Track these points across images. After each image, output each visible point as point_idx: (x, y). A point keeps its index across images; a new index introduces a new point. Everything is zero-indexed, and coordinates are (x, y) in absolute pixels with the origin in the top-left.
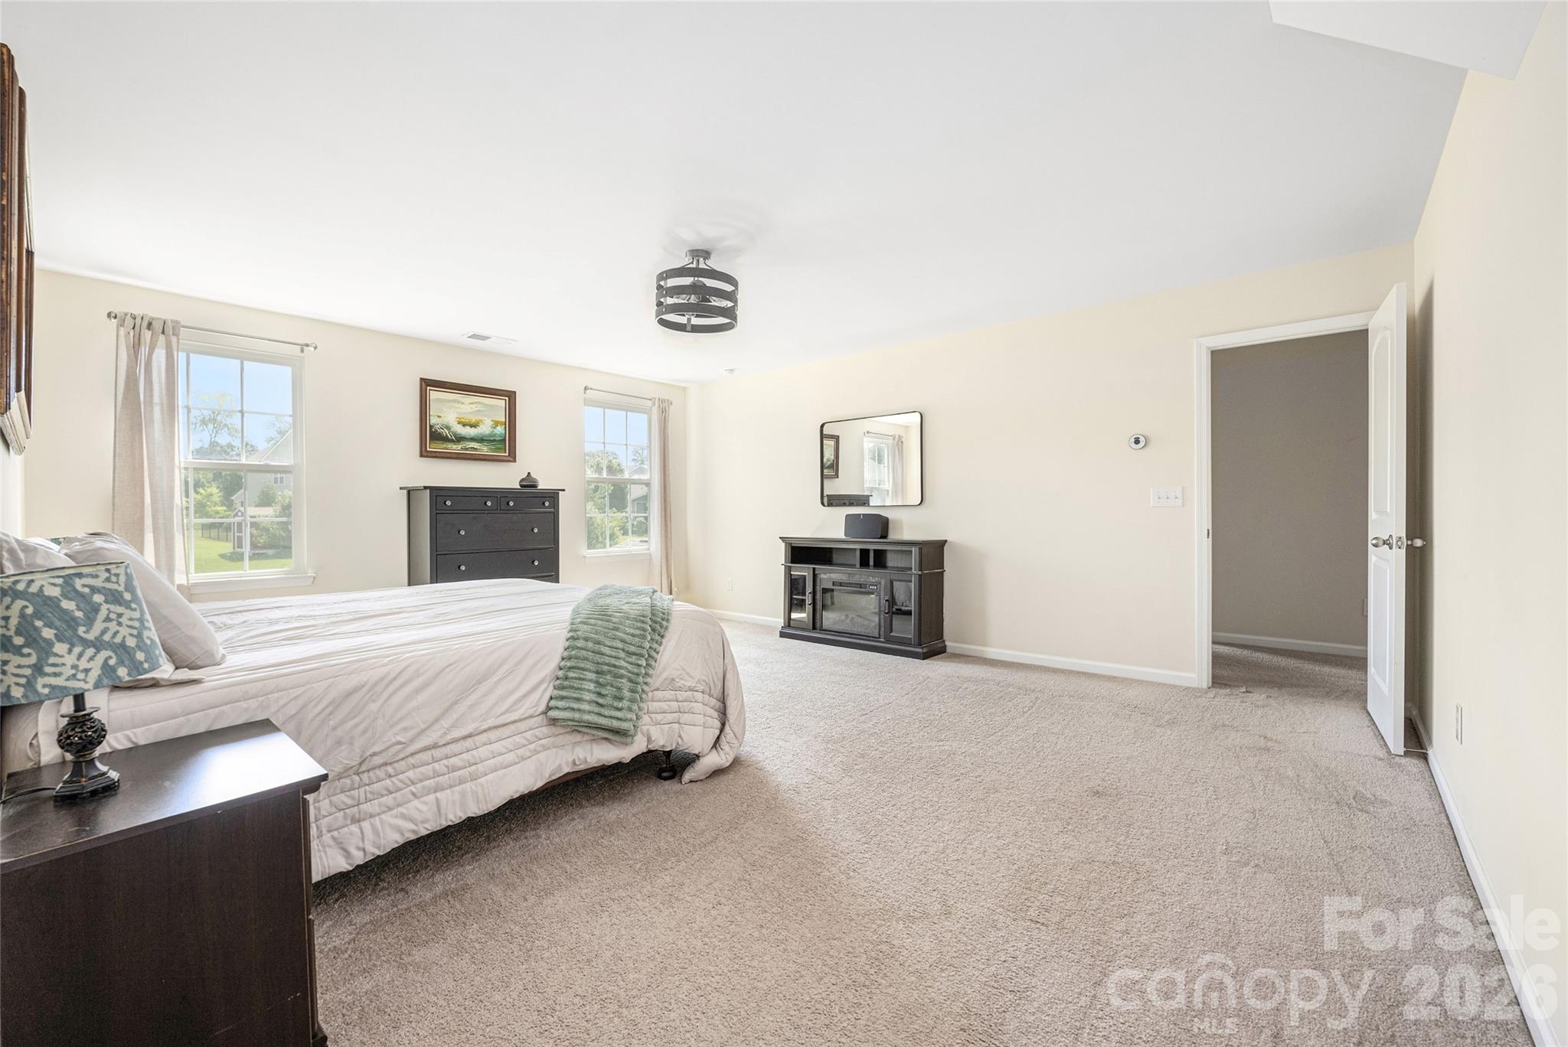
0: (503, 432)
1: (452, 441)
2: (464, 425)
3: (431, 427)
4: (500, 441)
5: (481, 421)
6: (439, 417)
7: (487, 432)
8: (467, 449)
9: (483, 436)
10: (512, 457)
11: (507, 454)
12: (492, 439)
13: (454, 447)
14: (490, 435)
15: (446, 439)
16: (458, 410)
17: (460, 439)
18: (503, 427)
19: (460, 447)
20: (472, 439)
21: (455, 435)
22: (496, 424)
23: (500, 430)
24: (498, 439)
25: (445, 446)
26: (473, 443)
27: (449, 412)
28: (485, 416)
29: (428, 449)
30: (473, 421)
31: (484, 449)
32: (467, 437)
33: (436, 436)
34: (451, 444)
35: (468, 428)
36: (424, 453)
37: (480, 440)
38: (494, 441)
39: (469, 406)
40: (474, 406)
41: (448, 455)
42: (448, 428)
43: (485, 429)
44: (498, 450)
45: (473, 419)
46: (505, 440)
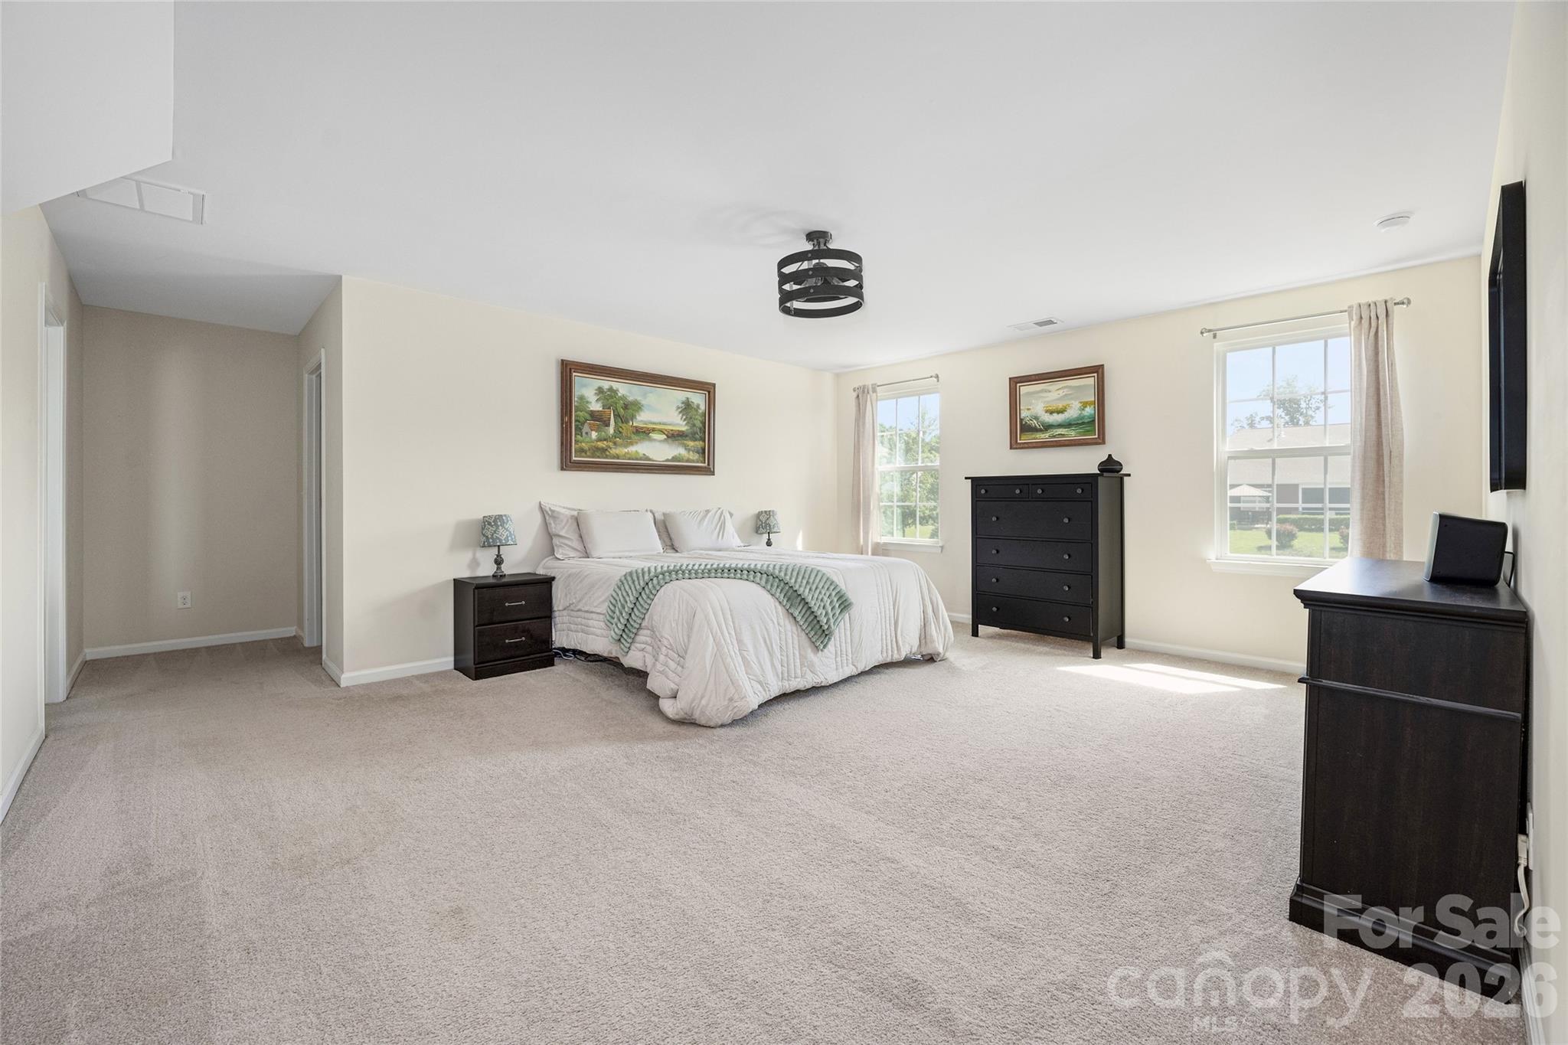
0: (1093, 412)
1: (1041, 430)
2: (1051, 413)
3: (1021, 420)
4: (1088, 422)
5: (1068, 405)
6: (1028, 409)
7: (1075, 416)
8: (1054, 437)
9: (1071, 420)
10: (1101, 440)
11: (1097, 436)
12: (1080, 422)
13: (1043, 436)
14: (1078, 418)
15: (1035, 430)
16: (1047, 399)
17: (1048, 427)
18: (1092, 406)
19: (1047, 435)
20: (1060, 426)
21: (1043, 424)
22: (1085, 405)
23: (1089, 411)
24: (1086, 421)
25: (1034, 436)
26: (1061, 430)
27: (1037, 404)
28: (1072, 399)
29: (1019, 441)
30: (1061, 407)
31: (1072, 434)
32: (1054, 424)
33: (1027, 428)
34: (1039, 433)
35: (1055, 415)
36: (1014, 445)
37: (1068, 425)
38: (1083, 423)
39: (1054, 392)
40: (1061, 392)
41: (1034, 445)
42: (1036, 418)
43: (1072, 413)
44: (1087, 432)
45: (1060, 406)
46: (1094, 421)
